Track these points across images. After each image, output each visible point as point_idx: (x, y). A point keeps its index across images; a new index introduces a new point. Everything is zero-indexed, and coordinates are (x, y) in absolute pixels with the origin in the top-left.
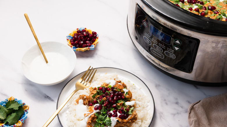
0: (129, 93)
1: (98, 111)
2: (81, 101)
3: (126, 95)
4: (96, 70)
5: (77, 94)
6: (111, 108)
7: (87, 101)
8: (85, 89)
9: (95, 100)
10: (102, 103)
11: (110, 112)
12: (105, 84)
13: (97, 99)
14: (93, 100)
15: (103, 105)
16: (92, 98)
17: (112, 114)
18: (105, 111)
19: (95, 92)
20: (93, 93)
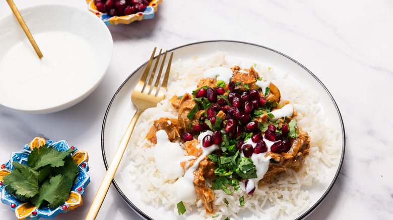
0: (271, 89)
1: (213, 147)
2: (162, 134)
3: (266, 94)
4: (172, 53)
5: (142, 122)
6: (244, 133)
7: (175, 131)
8: (159, 104)
9: (196, 123)
10: (219, 126)
11: (246, 144)
12: (208, 80)
13: (200, 120)
14: (192, 126)
15: (222, 131)
16: (188, 120)
17: (251, 147)
18: (231, 144)
19: (191, 105)
20: (187, 109)
